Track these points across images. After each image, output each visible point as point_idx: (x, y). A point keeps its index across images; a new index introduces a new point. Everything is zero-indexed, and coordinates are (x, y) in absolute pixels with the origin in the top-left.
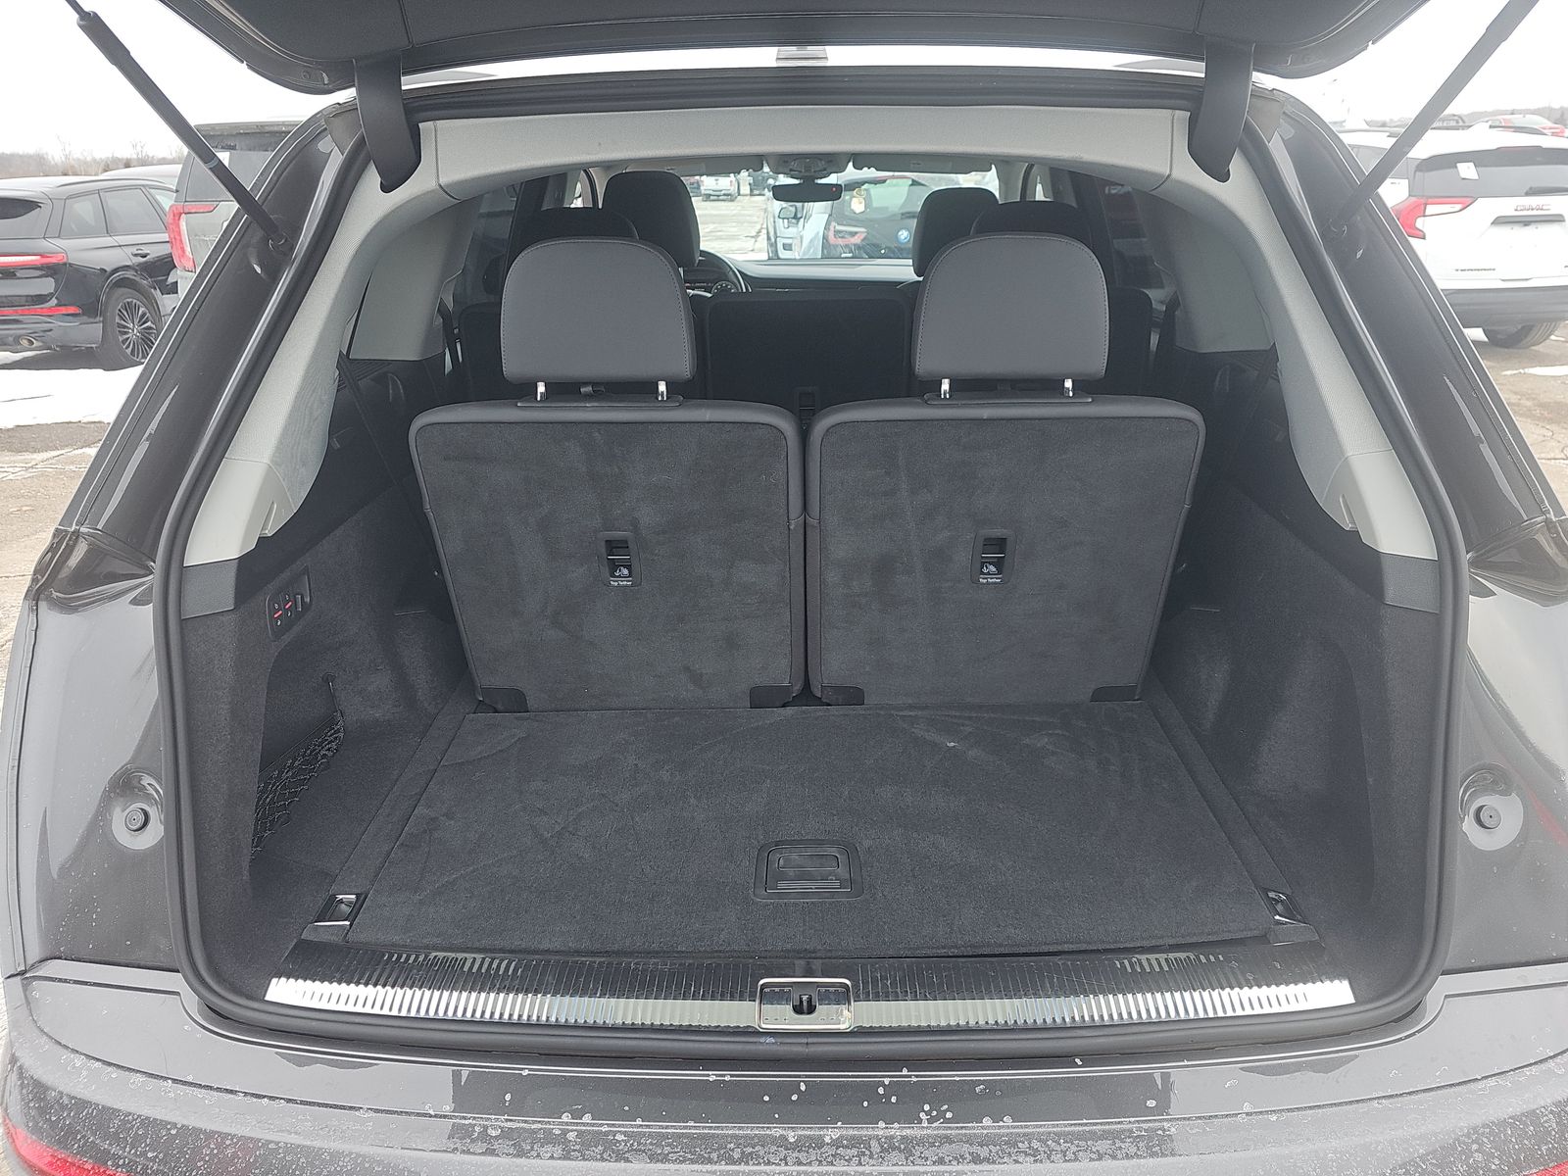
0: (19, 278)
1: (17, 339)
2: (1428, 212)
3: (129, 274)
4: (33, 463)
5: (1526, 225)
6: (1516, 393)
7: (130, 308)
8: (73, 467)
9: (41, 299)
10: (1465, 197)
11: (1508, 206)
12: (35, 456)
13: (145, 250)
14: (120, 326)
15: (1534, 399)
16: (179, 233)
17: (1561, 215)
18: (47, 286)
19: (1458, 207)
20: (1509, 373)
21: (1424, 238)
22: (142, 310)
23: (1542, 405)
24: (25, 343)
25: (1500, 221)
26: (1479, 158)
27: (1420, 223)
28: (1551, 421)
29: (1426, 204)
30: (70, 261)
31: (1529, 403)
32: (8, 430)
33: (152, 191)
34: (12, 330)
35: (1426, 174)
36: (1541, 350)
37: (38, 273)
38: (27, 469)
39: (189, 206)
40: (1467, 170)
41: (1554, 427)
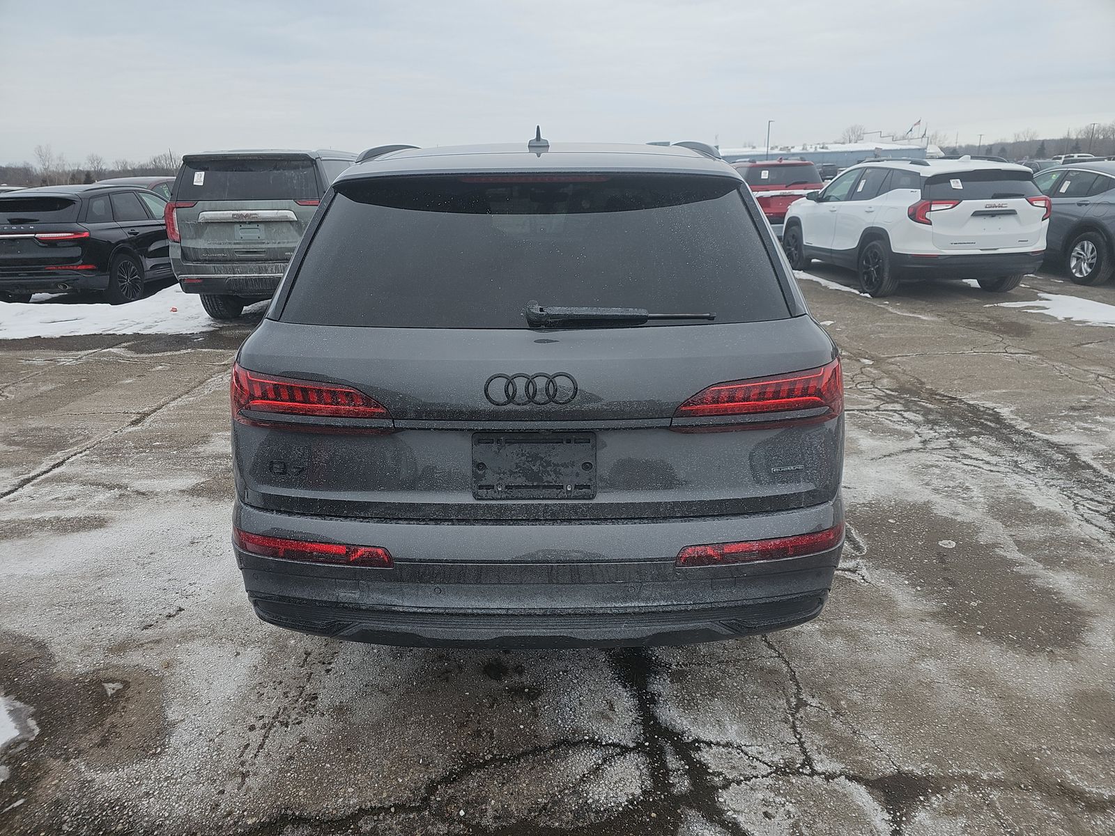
0: (59, 247)
1: (56, 285)
2: (932, 209)
3: (126, 245)
4: (79, 356)
5: (993, 216)
6: (988, 317)
7: (126, 266)
8: (105, 359)
9: (72, 260)
10: (955, 199)
11: (981, 204)
12: (79, 353)
13: (137, 230)
14: (119, 277)
15: (998, 320)
16: (172, 220)
17: (1014, 211)
18: (77, 252)
19: (951, 206)
20: (987, 306)
21: (931, 224)
22: (133, 267)
23: (1002, 324)
24: (61, 287)
25: (977, 214)
26: (963, 176)
27: (928, 215)
28: (1004, 333)
29: (931, 204)
30: (92, 237)
31: (994, 323)
32: (57, 339)
33: (140, 194)
34: (53, 279)
35: (932, 186)
36: (1013, 293)
37: (72, 244)
38: (77, 360)
39: (180, 204)
40: (956, 184)
41: (1005, 336)
